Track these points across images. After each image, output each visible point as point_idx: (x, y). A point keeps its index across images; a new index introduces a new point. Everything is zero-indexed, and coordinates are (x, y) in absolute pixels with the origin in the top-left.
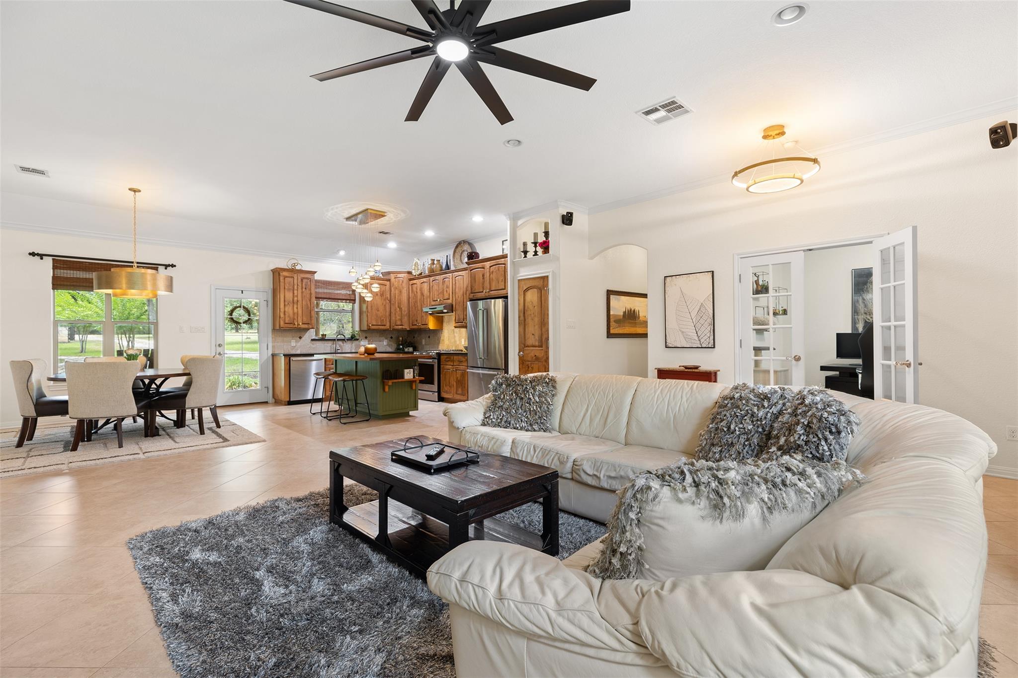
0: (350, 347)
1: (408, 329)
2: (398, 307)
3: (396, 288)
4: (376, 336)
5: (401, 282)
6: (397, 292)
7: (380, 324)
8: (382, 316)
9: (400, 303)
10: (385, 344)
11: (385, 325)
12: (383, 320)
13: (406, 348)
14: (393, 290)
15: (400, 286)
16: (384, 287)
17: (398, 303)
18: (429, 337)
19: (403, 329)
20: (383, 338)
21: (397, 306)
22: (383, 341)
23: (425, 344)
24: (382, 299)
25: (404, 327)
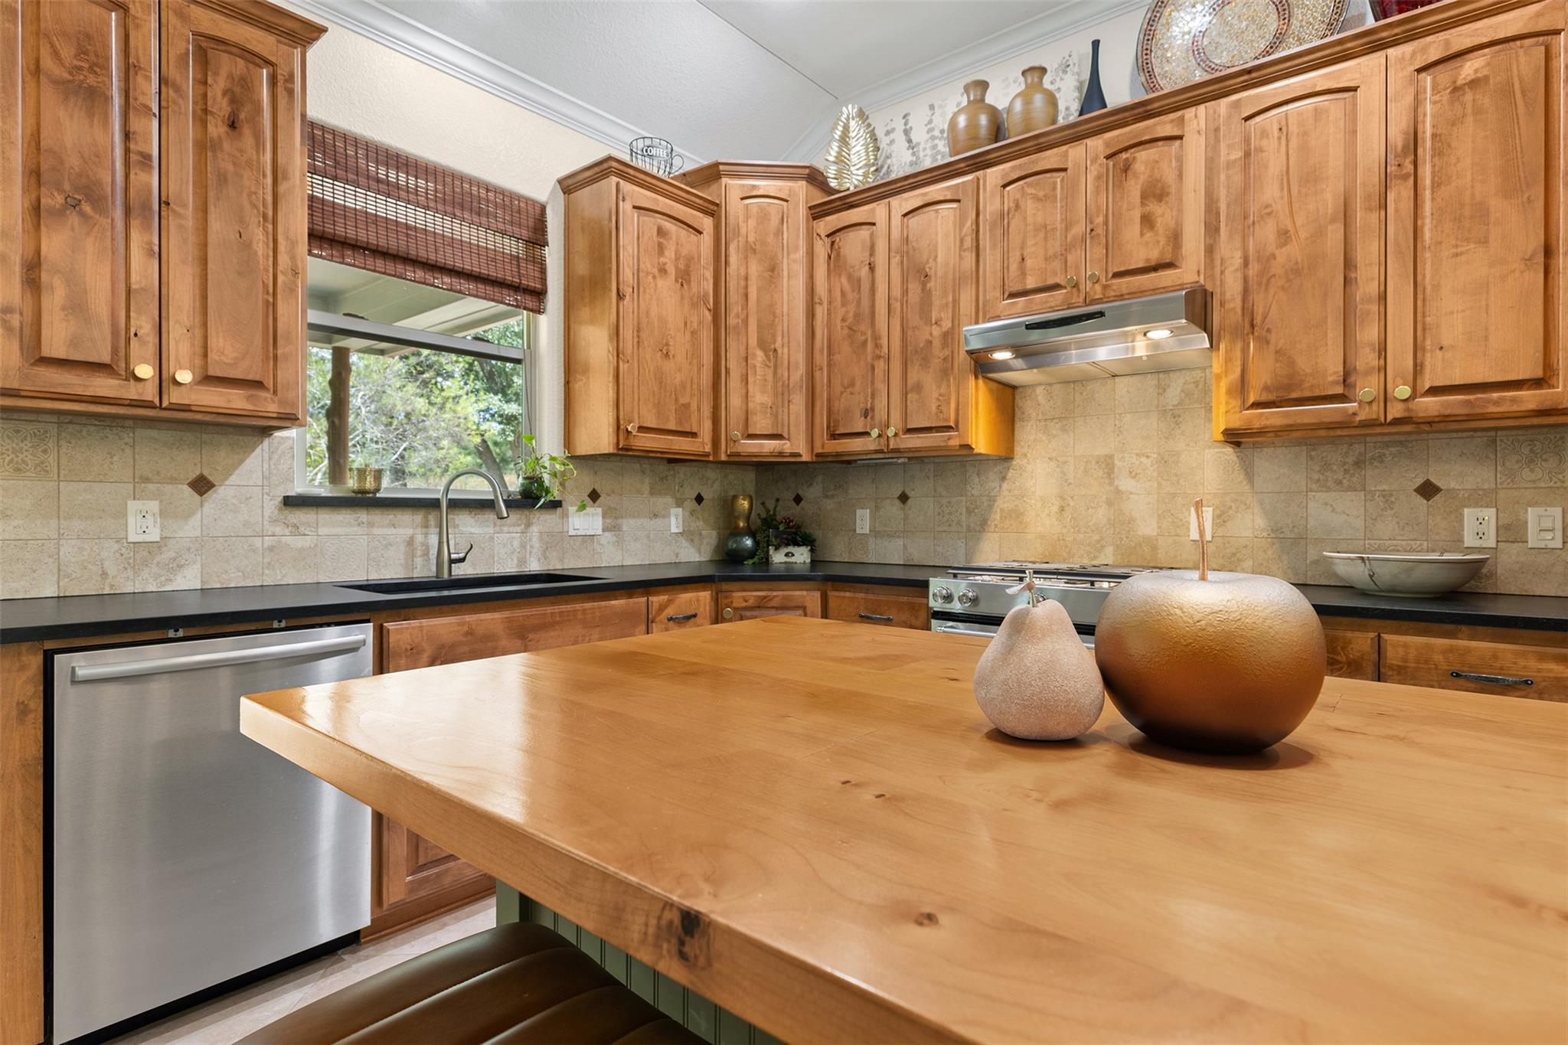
0: (516, 543)
1: (805, 458)
2: (762, 344)
3: (749, 250)
4: (639, 492)
5: (775, 220)
6: (754, 269)
7: (672, 426)
8: (683, 386)
9: (772, 325)
10: (674, 530)
11: (694, 435)
12: (687, 406)
13: (777, 549)
14: (733, 259)
15: (770, 239)
16: (694, 237)
17: (760, 326)
18: (904, 498)
19: (781, 454)
20: (669, 500)
21: (753, 340)
22: (667, 516)
23: (875, 533)
24: (682, 297)
25: (786, 446)
